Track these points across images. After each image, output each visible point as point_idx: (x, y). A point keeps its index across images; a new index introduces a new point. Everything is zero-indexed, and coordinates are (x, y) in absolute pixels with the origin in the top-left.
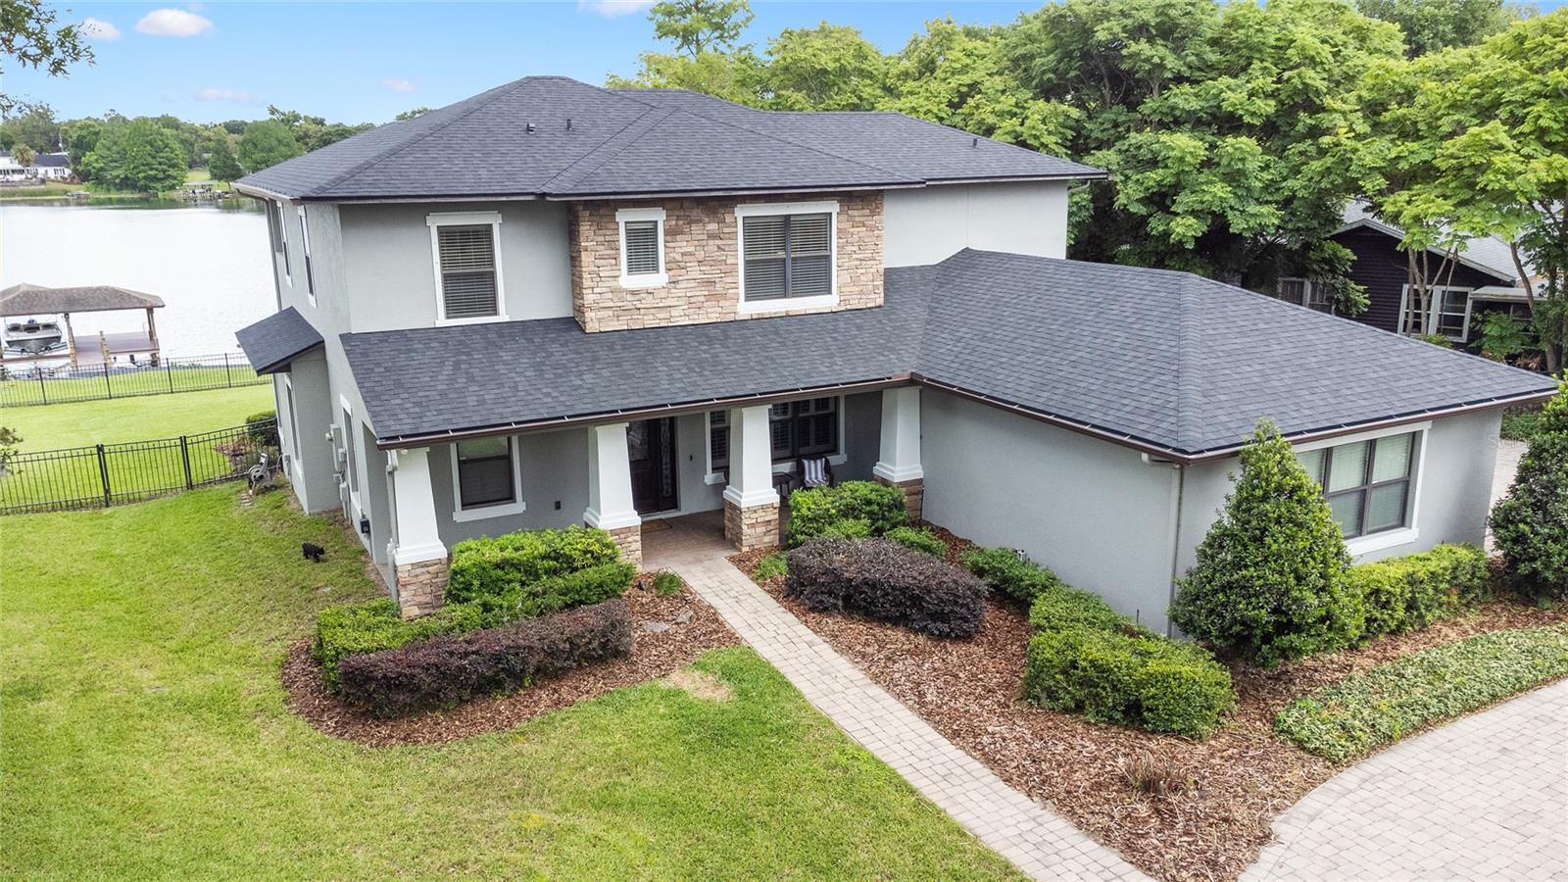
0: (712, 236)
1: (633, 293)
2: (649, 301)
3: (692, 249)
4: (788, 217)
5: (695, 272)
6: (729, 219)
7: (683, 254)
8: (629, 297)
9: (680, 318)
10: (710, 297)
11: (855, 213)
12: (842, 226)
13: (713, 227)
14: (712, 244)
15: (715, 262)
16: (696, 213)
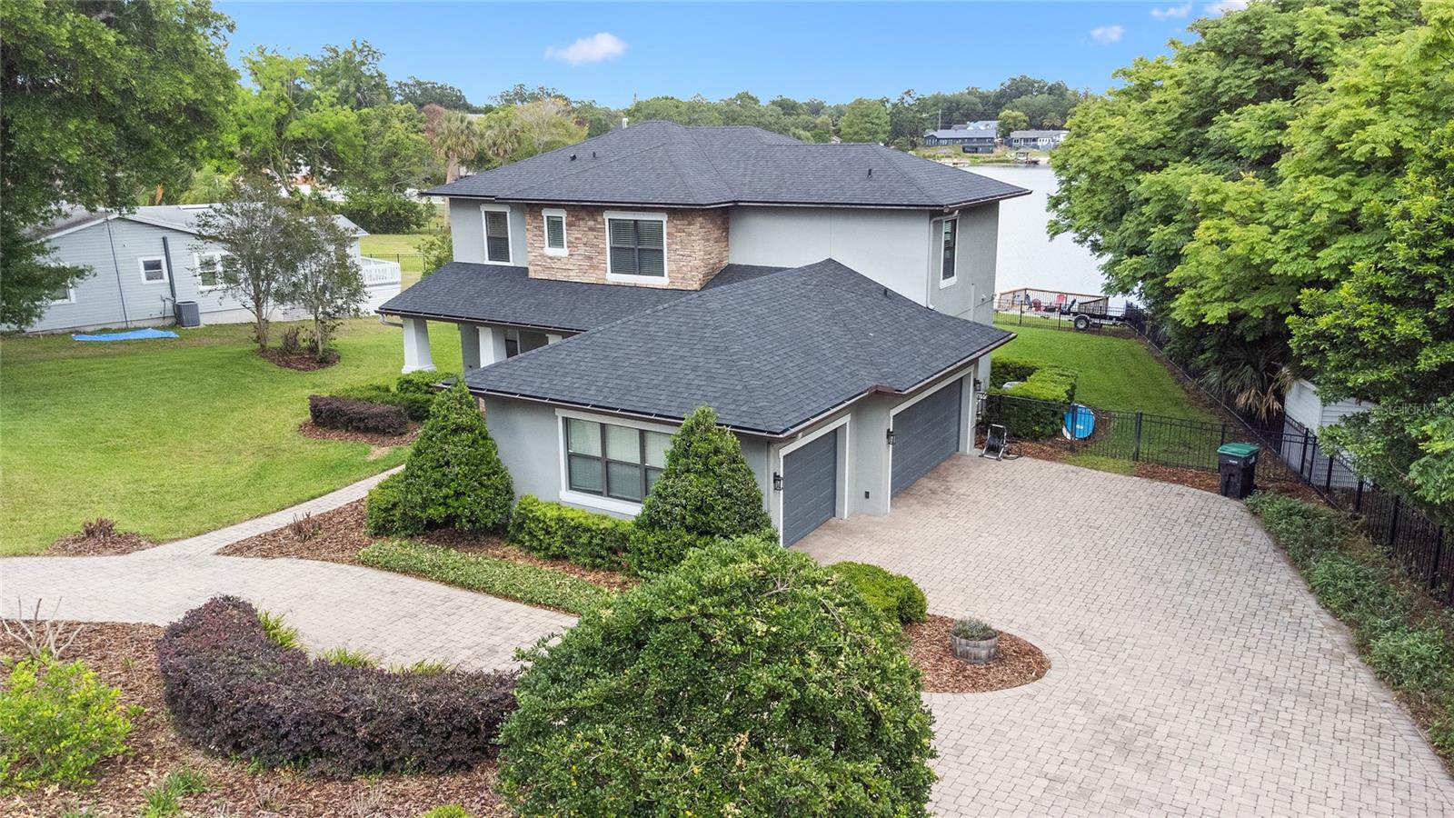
0: (591, 229)
1: (550, 258)
2: (558, 265)
3: (579, 236)
4: (636, 221)
5: (582, 250)
6: (599, 219)
7: (576, 238)
8: (549, 260)
9: (575, 277)
10: (591, 266)
11: (678, 222)
12: (670, 231)
13: (591, 223)
14: (591, 235)
15: (593, 246)
16: (583, 214)
